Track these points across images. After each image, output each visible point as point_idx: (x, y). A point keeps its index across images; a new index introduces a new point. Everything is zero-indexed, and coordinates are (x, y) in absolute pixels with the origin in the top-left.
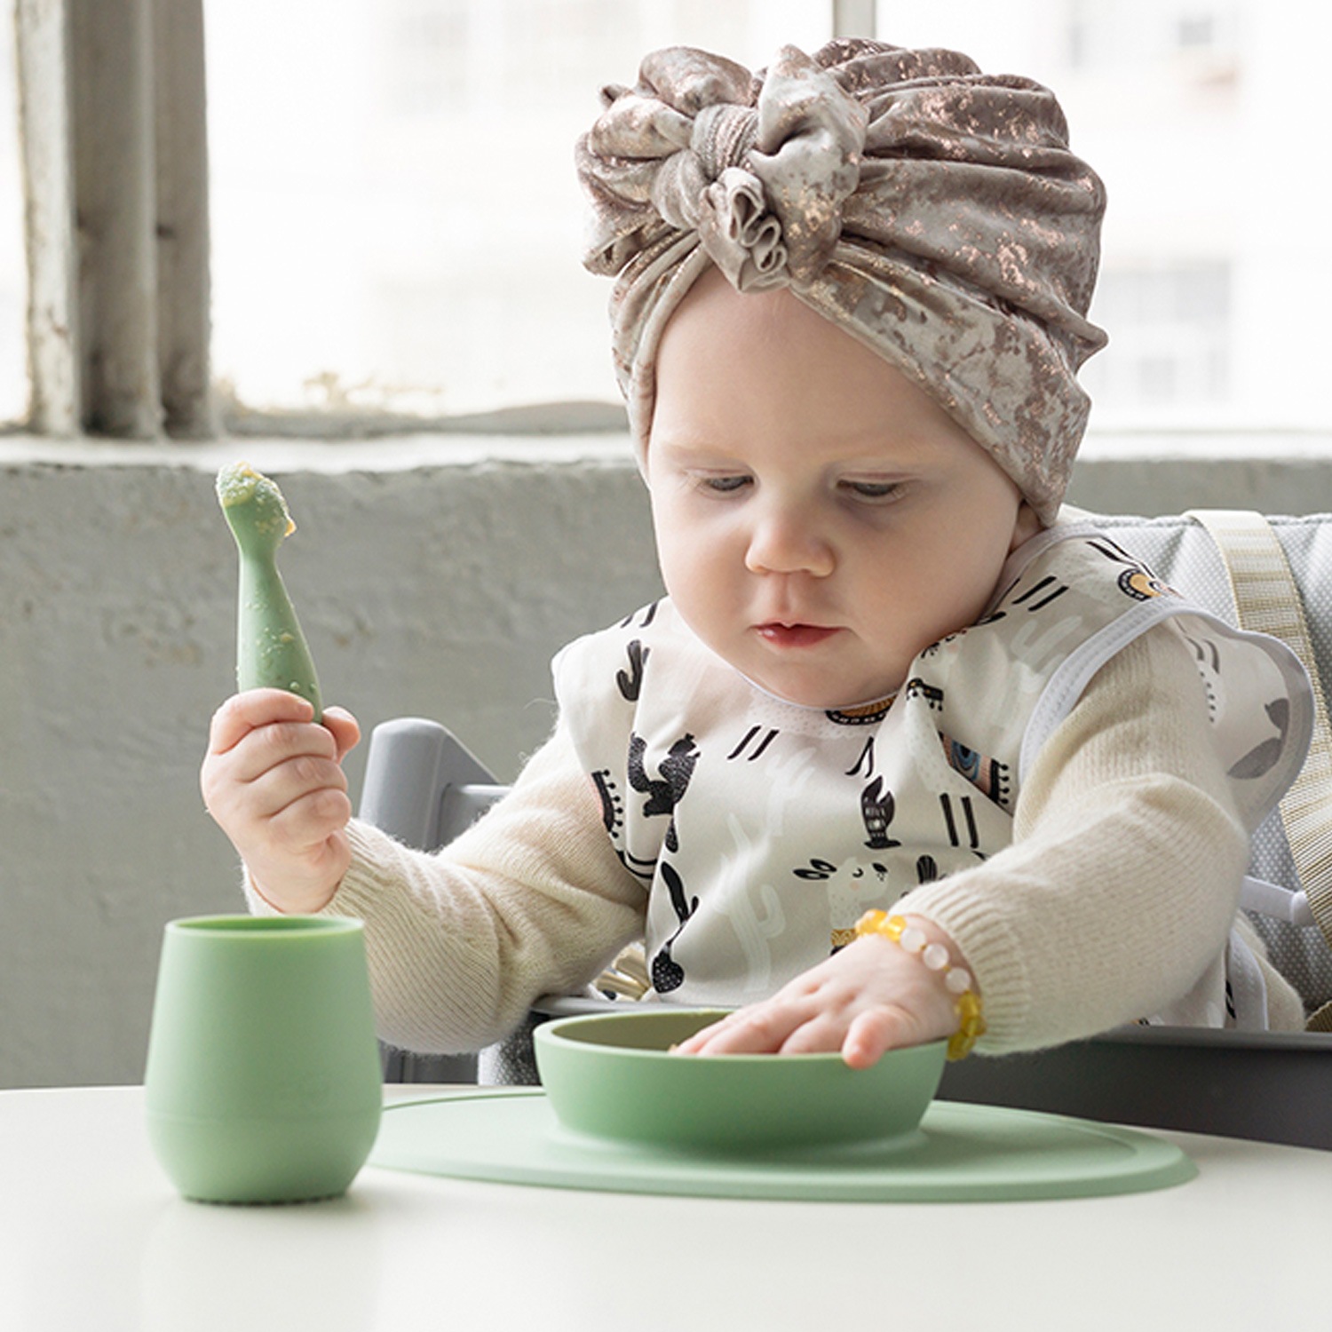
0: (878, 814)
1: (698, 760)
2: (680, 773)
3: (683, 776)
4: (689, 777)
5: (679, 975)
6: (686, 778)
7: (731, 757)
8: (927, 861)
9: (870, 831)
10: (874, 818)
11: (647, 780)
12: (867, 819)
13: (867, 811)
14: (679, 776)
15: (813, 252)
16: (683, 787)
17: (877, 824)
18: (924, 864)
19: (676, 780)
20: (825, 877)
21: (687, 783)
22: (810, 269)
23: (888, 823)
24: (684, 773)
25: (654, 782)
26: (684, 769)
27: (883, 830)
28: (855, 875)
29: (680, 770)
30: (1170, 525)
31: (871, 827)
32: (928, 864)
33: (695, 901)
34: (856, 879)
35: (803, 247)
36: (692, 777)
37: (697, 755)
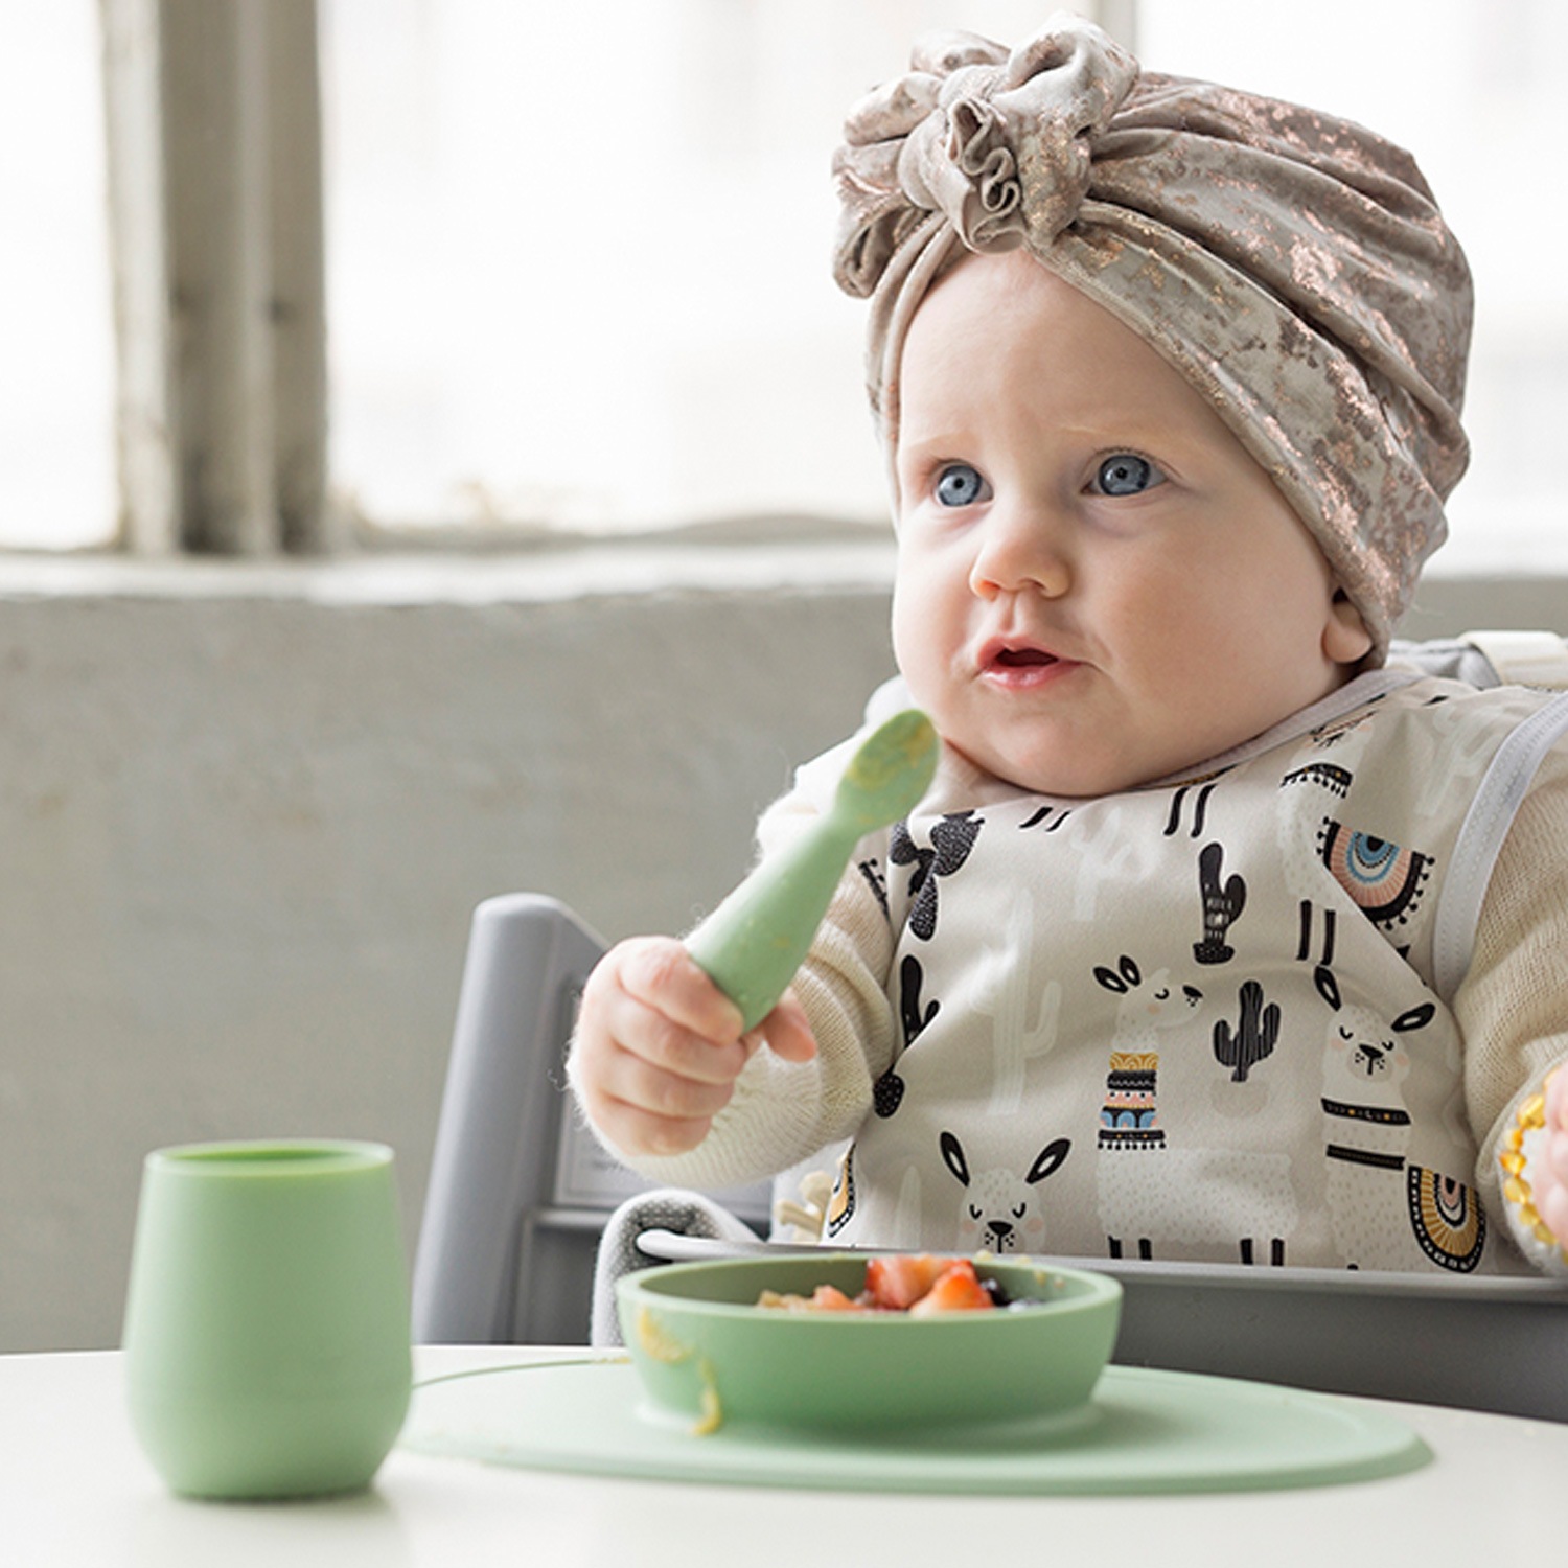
0: (1223, 907)
1: (982, 826)
2: (959, 838)
3: (963, 842)
4: (971, 844)
5: (898, 1092)
6: (968, 844)
7: (1024, 826)
8: (1253, 986)
9: (1207, 927)
10: (1217, 912)
11: (914, 848)
12: (1207, 911)
13: (1210, 902)
14: (959, 842)
15: (1051, 194)
16: (963, 855)
17: (1219, 919)
18: (1249, 991)
19: (954, 846)
20: (1123, 989)
21: (969, 851)
22: (1046, 215)
23: (1232, 920)
24: (967, 840)
25: (922, 851)
26: (965, 834)
27: (1223, 928)
28: (1158, 996)
29: (961, 835)
30: (1444, 651)
31: (1210, 923)
32: (1253, 991)
33: (934, 1008)
34: (1158, 1001)
35: (1039, 186)
36: (976, 843)
37: (981, 821)
